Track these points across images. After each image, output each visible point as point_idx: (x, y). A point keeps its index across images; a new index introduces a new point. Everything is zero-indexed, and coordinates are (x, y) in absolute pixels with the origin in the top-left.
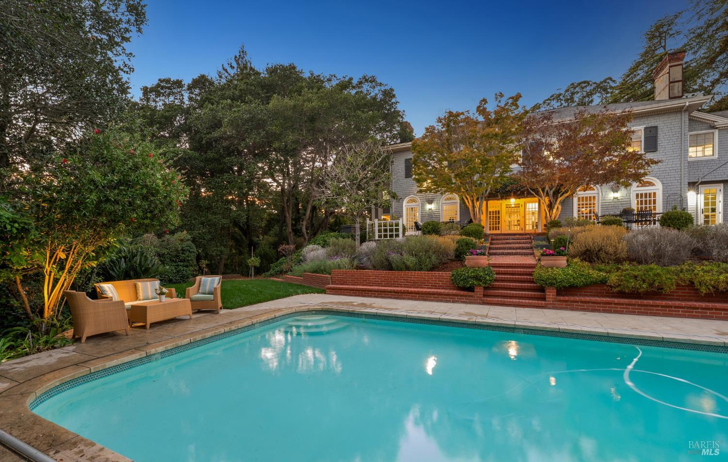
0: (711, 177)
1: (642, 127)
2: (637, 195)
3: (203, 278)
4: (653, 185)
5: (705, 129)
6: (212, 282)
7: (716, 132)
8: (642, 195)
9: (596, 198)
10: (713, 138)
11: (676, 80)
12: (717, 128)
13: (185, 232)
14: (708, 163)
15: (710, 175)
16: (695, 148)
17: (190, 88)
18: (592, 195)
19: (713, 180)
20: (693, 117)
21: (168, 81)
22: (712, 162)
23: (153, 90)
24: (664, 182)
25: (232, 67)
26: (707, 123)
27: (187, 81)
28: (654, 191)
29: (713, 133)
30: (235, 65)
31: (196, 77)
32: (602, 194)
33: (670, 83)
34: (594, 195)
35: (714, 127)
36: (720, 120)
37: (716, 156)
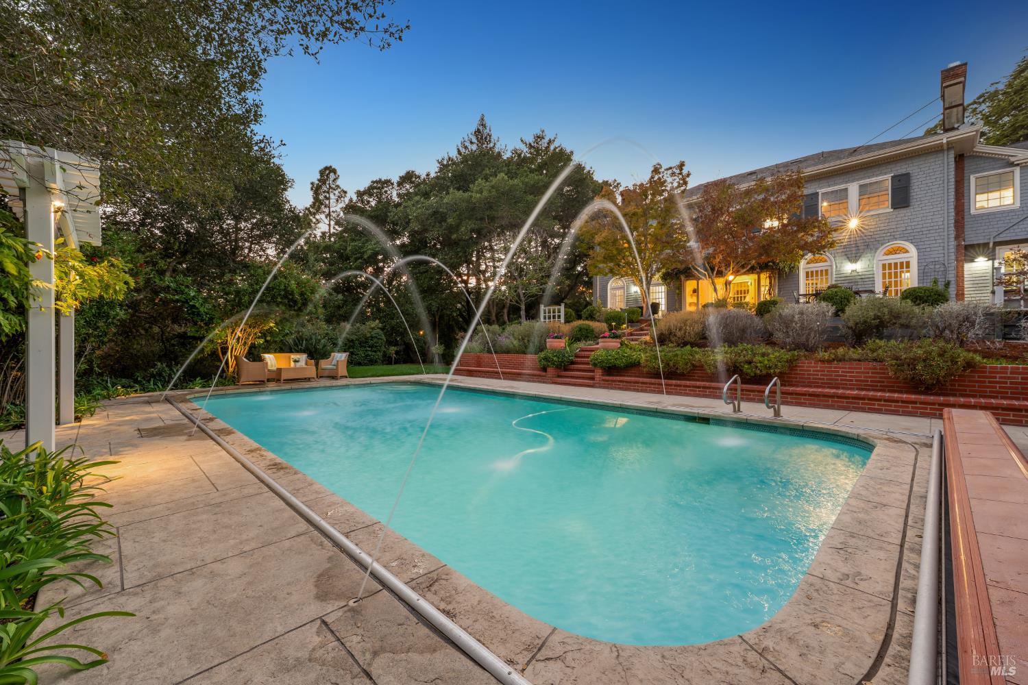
0: (1009, 235)
1: (889, 177)
2: (884, 266)
3: (336, 354)
4: (907, 252)
5: (1000, 168)
6: (341, 357)
7: (1017, 170)
8: (890, 265)
9: (829, 272)
10: (1013, 180)
11: (953, 104)
12: (1018, 165)
13: (377, 321)
14: (1004, 215)
15: (1008, 231)
16: (986, 195)
17: (400, 184)
18: (824, 269)
19: (1013, 238)
20: (977, 152)
21: (379, 181)
22: (1010, 214)
23: (364, 193)
24: (921, 247)
25: (472, 143)
26: (1003, 159)
27: (395, 179)
28: (907, 260)
29: (1013, 172)
30: (474, 140)
31: (403, 173)
32: (836, 267)
33: (945, 109)
34: (826, 268)
35: (1012, 164)
36: (1020, 154)
37: (1018, 204)
